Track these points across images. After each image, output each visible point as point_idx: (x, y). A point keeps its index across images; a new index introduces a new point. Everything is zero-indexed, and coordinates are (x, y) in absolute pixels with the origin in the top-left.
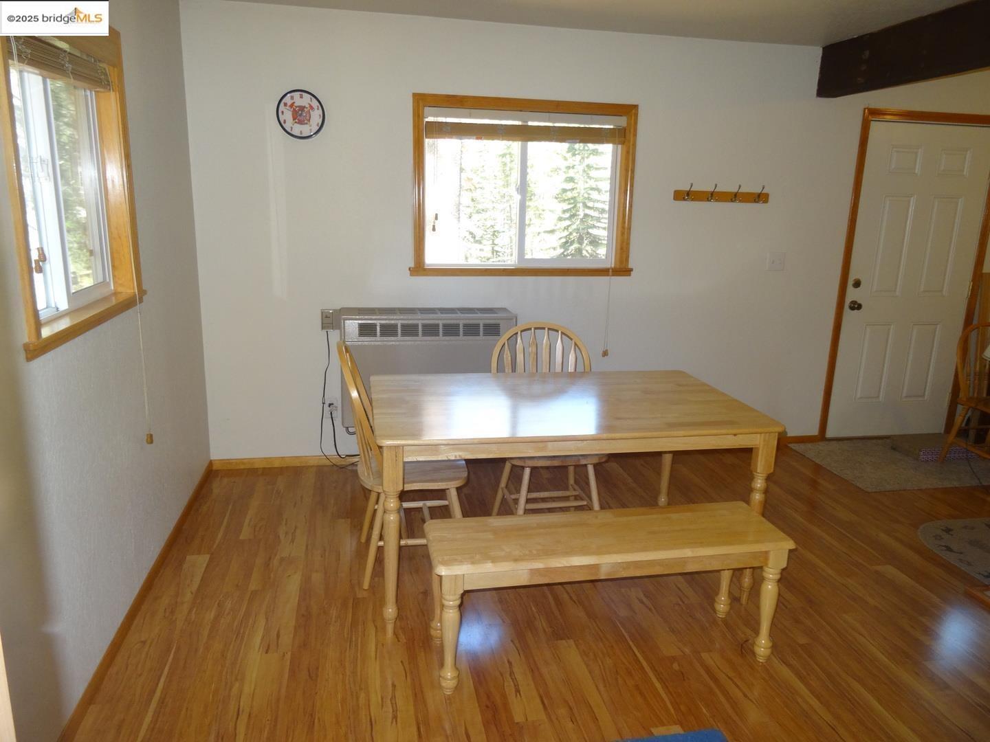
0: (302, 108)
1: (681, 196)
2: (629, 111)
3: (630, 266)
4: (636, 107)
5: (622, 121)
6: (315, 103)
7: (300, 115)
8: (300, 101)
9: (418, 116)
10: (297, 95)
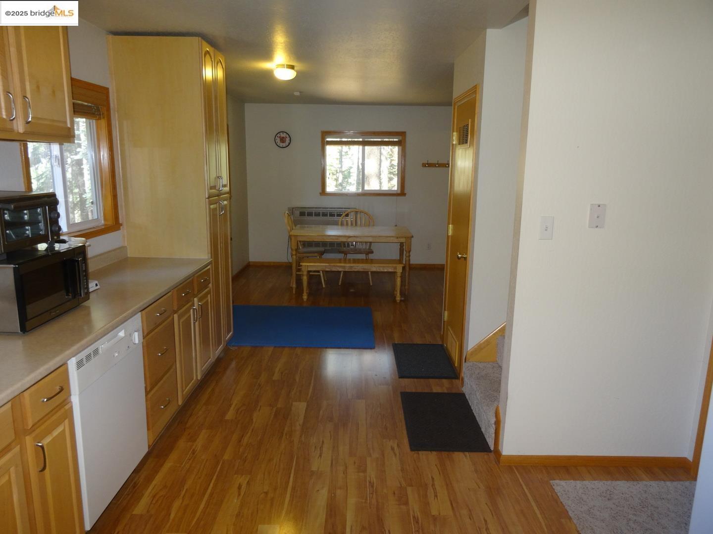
0: (283, 137)
1: (424, 165)
2: (402, 134)
3: (405, 192)
4: (405, 132)
5: (400, 138)
6: (287, 136)
7: (283, 140)
8: (282, 135)
9: (323, 139)
10: (282, 133)
